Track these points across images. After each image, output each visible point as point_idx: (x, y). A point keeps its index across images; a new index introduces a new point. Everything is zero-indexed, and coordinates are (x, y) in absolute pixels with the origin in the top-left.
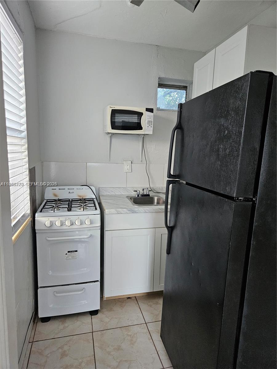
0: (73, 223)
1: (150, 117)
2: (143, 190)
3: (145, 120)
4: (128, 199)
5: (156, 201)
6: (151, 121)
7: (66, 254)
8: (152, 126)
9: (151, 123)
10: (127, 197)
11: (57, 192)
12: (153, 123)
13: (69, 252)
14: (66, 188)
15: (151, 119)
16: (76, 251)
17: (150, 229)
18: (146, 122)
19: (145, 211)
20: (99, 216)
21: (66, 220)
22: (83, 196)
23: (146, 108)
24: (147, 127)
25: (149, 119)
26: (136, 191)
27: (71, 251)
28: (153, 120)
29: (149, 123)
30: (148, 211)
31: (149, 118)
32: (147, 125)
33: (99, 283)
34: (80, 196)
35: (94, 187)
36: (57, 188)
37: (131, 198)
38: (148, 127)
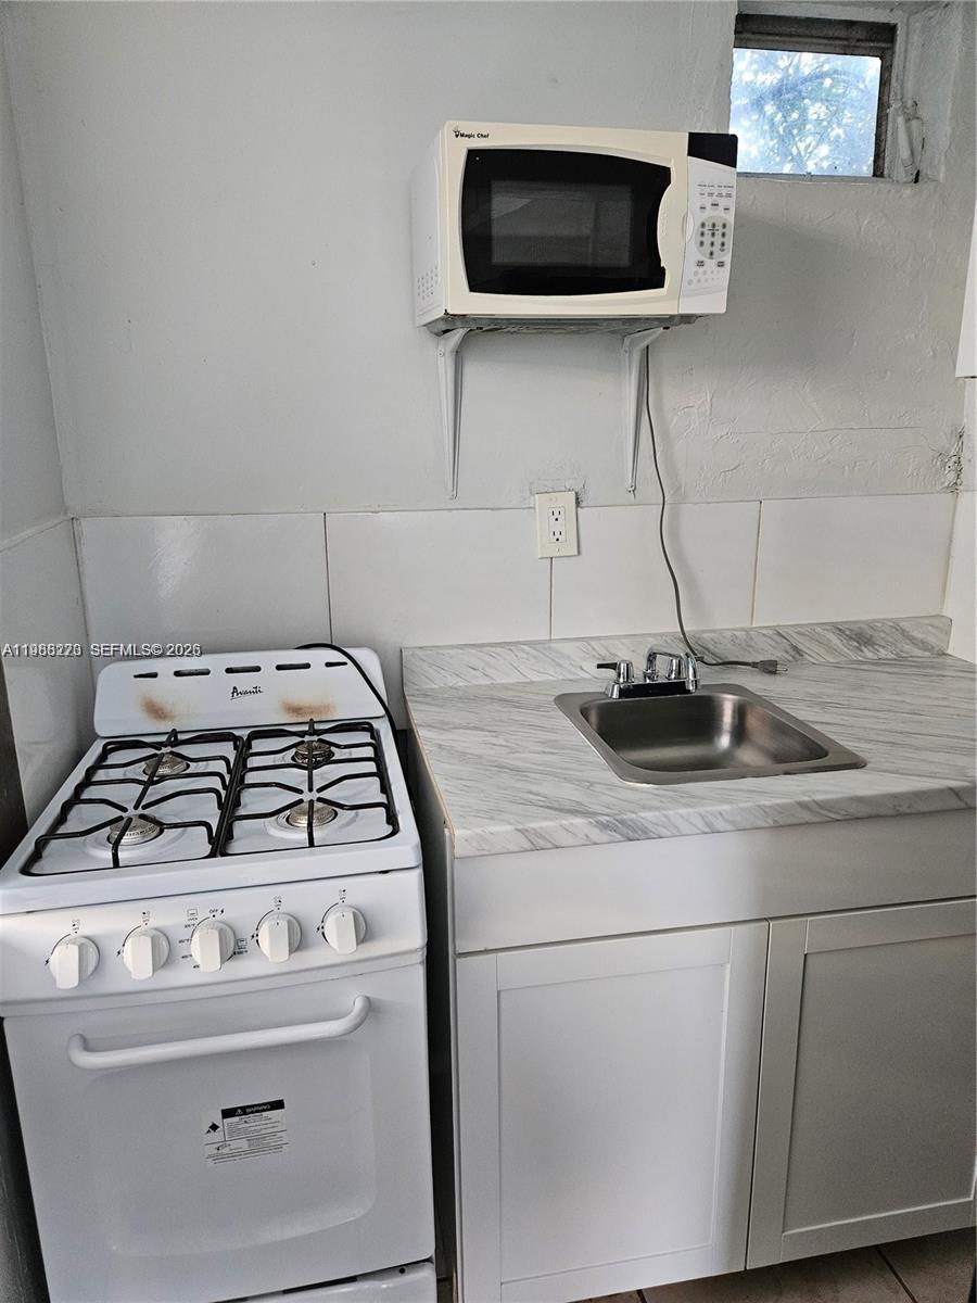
0: (237, 941)
1: (715, 199)
2: (651, 658)
3: (685, 219)
4: (569, 714)
5: (727, 718)
6: (719, 226)
7: (214, 1127)
8: (727, 258)
9: (718, 239)
10: (563, 701)
11: (166, 688)
12: (729, 241)
13: (227, 1113)
14: (217, 663)
15: (720, 212)
16: (278, 1105)
17: (732, 928)
18: (692, 228)
19: (708, 824)
20: (415, 879)
21: (192, 927)
22: (312, 710)
23: (690, 134)
24: (691, 267)
25: (710, 212)
26: (613, 666)
27: (245, 1110)
28: (730, 218)
29: (707, 239)
30: (727, 821)
31: (708, 202)
32: (695, 254)
33: (428, 1275)
34: (296, 710)
35: (376, 651)
36: (165, 667)
37: (585, 712)
38: (701, 264)
